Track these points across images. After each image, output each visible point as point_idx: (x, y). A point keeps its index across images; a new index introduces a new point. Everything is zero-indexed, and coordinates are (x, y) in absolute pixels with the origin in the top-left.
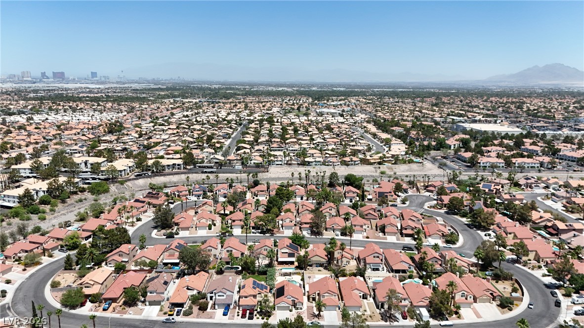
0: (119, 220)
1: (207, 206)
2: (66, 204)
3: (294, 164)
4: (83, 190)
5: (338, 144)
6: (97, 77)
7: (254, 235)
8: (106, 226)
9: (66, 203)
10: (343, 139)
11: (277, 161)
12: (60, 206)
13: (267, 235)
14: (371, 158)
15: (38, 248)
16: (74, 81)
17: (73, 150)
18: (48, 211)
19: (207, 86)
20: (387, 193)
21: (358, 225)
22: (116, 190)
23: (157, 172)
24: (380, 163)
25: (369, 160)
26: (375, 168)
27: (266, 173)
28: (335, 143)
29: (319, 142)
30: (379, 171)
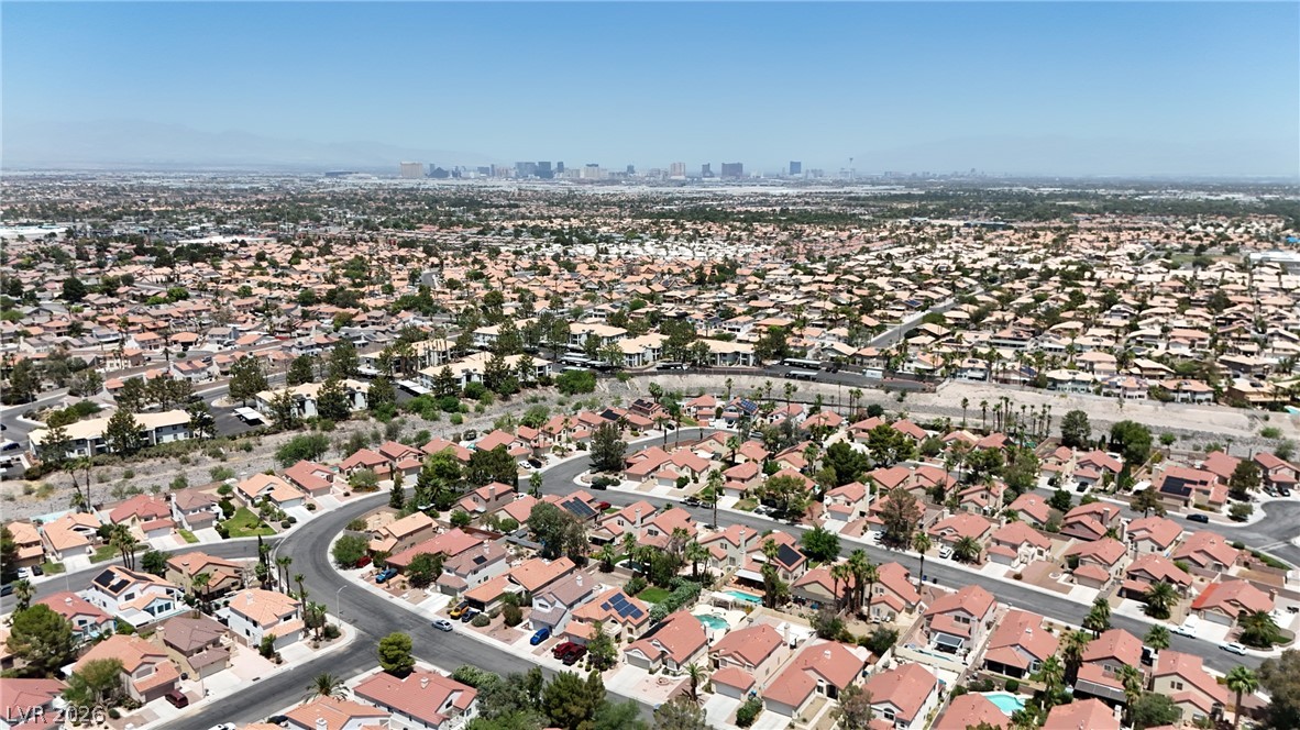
0: (541, 440)
1: (712, 441)
2: (507, 403)
3: (1015, 381)
4: (547, 382)
5: (1200, 346)
6: (799, 172)
7: (756, 515)
8: (510, 448)
9: (510, 400)
10: (1229, 332)
11: (972, 369)
12: (497, 404)
13: (781, 521)
14: (1254, 389)
15: (384, 463)
16: (756, 181)
17: (599, 310)
18: (471, 408)
19: (1025, 189)
20: (1195, 483)
21: (1006, 543)
22: (607, 391)
23: (700, 365)
24: (1274, 407)
25: (1244, 393)
26: (1253, 417)
27: (930, 395)
28: (1193, 341)
29: (1142, 336)
30: (1260, 426)
